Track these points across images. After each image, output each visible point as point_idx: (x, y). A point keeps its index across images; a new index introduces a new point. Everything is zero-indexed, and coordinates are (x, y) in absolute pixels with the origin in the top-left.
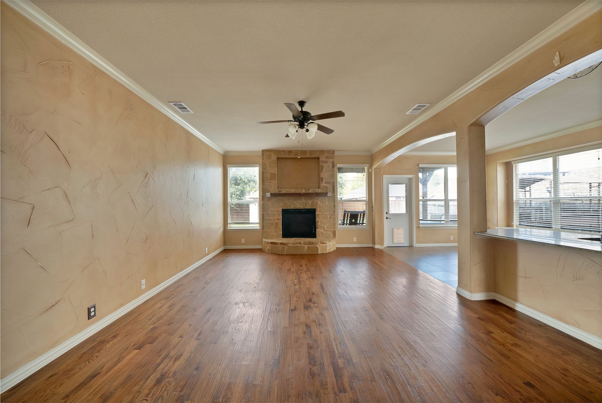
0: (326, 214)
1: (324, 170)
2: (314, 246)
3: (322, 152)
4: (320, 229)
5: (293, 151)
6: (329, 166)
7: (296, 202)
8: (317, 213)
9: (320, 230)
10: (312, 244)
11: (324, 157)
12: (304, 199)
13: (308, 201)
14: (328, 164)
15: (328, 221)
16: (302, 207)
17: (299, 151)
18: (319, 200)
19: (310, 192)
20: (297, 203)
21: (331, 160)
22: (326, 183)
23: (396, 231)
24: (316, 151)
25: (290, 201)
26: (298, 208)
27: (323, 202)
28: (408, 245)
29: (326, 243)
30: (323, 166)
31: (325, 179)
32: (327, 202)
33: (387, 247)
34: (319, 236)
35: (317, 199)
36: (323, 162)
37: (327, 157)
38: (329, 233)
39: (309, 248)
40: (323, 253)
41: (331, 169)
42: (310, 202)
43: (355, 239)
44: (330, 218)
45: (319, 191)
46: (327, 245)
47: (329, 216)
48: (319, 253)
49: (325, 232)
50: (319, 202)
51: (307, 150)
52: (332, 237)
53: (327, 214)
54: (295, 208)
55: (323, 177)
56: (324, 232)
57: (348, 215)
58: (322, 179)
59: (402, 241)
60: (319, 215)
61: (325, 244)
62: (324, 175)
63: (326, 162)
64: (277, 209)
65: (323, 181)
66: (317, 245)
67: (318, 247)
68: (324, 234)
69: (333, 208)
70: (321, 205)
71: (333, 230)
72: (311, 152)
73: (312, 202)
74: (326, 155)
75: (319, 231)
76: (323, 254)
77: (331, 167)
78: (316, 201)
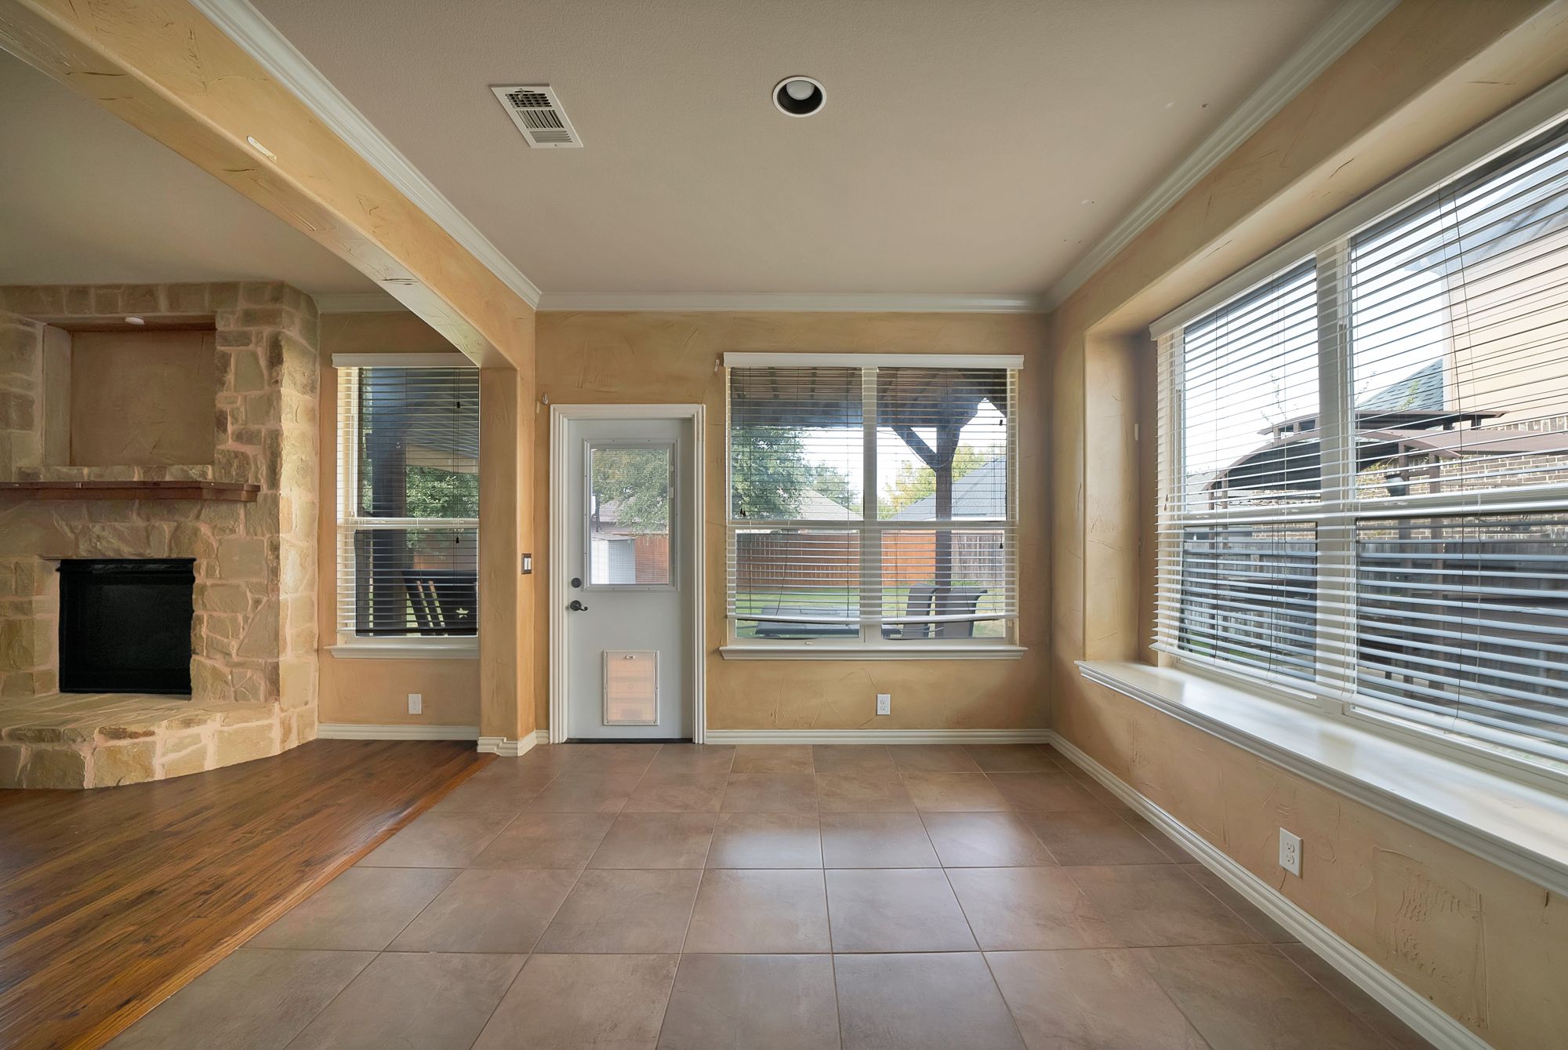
0: (239, 586)
1: (230, 377)
2: (64, 748)
3: (225, 290)
4: (208, 657)
5: (92, 291)
6: (255, 356)
7: (103, 529)
8: (200, 578)
9: (208, 662)
10: (52, 741)
11: (233, 313)
12: (139, 514)
13: (157, 524)
14: (251, 347)
15: (246, 619)
16: (128, 552)
17: (118, 287)
18: (202, 516)
19: (168, 478)
20: (105, 534)
21: (267, 331)
22: (239, 437)
23: (615, 667)
24: (194, 289)
25: (74, 523)
26: (111, 555)
27: (223, 530)
28: (676, 735)
29: (152, 734)
30: (225, 359)
31: (235, 420)
32: (241, 530)
33: (570, 741)
34: (205, 689)
35: (195, 511)
36: (226, 341)
37: (249, 317)
38: (248, 675)
39: (38, 758)
40: (125, 782)
41: (265, 372)
42: (167, 528)
43: (415, 703)
44: (257, 602)
45: (204, 474)
46: (154, 743)
47: (248, 594)
48: (88, 784)
49: (231, 673)
50: (205, 529)
51: (156, 286)
52: (262, 697)
53: (243, 585)
54: (99, 557)
55: (227, 408)
56: (226, 670)
57: (426, 588)
58: (221, 424)
59: (648, 717)
60: (203, 588)
61: (142, 739)
62: (232, 399)
63: (243, 339)
64: (14, 560)
65: (225, 430)
66: (75, 747)
67: (85, 753)
68: (226, 682)
69: (271, 557)
70: (215, 545)
71: (270, 660)
72: (177, 292)
73: (177, 529)
74: (242, 305)
75: (201, 664)
76: (117, 788)
77: (263, 363)
78: (189, 523)
